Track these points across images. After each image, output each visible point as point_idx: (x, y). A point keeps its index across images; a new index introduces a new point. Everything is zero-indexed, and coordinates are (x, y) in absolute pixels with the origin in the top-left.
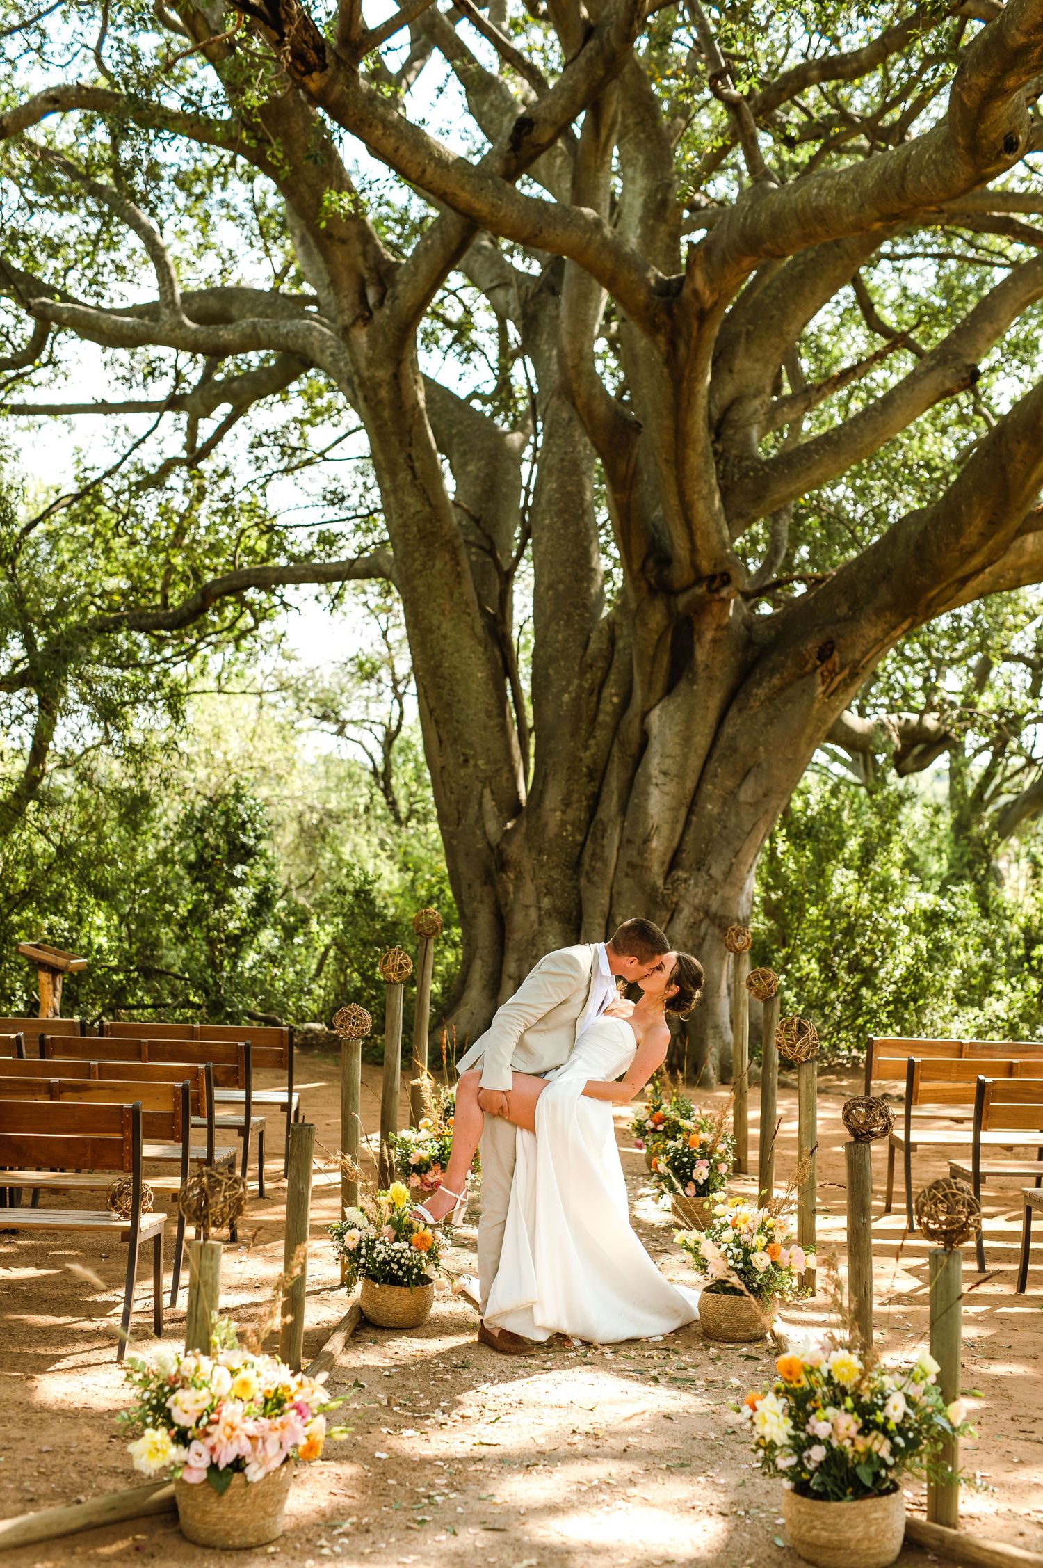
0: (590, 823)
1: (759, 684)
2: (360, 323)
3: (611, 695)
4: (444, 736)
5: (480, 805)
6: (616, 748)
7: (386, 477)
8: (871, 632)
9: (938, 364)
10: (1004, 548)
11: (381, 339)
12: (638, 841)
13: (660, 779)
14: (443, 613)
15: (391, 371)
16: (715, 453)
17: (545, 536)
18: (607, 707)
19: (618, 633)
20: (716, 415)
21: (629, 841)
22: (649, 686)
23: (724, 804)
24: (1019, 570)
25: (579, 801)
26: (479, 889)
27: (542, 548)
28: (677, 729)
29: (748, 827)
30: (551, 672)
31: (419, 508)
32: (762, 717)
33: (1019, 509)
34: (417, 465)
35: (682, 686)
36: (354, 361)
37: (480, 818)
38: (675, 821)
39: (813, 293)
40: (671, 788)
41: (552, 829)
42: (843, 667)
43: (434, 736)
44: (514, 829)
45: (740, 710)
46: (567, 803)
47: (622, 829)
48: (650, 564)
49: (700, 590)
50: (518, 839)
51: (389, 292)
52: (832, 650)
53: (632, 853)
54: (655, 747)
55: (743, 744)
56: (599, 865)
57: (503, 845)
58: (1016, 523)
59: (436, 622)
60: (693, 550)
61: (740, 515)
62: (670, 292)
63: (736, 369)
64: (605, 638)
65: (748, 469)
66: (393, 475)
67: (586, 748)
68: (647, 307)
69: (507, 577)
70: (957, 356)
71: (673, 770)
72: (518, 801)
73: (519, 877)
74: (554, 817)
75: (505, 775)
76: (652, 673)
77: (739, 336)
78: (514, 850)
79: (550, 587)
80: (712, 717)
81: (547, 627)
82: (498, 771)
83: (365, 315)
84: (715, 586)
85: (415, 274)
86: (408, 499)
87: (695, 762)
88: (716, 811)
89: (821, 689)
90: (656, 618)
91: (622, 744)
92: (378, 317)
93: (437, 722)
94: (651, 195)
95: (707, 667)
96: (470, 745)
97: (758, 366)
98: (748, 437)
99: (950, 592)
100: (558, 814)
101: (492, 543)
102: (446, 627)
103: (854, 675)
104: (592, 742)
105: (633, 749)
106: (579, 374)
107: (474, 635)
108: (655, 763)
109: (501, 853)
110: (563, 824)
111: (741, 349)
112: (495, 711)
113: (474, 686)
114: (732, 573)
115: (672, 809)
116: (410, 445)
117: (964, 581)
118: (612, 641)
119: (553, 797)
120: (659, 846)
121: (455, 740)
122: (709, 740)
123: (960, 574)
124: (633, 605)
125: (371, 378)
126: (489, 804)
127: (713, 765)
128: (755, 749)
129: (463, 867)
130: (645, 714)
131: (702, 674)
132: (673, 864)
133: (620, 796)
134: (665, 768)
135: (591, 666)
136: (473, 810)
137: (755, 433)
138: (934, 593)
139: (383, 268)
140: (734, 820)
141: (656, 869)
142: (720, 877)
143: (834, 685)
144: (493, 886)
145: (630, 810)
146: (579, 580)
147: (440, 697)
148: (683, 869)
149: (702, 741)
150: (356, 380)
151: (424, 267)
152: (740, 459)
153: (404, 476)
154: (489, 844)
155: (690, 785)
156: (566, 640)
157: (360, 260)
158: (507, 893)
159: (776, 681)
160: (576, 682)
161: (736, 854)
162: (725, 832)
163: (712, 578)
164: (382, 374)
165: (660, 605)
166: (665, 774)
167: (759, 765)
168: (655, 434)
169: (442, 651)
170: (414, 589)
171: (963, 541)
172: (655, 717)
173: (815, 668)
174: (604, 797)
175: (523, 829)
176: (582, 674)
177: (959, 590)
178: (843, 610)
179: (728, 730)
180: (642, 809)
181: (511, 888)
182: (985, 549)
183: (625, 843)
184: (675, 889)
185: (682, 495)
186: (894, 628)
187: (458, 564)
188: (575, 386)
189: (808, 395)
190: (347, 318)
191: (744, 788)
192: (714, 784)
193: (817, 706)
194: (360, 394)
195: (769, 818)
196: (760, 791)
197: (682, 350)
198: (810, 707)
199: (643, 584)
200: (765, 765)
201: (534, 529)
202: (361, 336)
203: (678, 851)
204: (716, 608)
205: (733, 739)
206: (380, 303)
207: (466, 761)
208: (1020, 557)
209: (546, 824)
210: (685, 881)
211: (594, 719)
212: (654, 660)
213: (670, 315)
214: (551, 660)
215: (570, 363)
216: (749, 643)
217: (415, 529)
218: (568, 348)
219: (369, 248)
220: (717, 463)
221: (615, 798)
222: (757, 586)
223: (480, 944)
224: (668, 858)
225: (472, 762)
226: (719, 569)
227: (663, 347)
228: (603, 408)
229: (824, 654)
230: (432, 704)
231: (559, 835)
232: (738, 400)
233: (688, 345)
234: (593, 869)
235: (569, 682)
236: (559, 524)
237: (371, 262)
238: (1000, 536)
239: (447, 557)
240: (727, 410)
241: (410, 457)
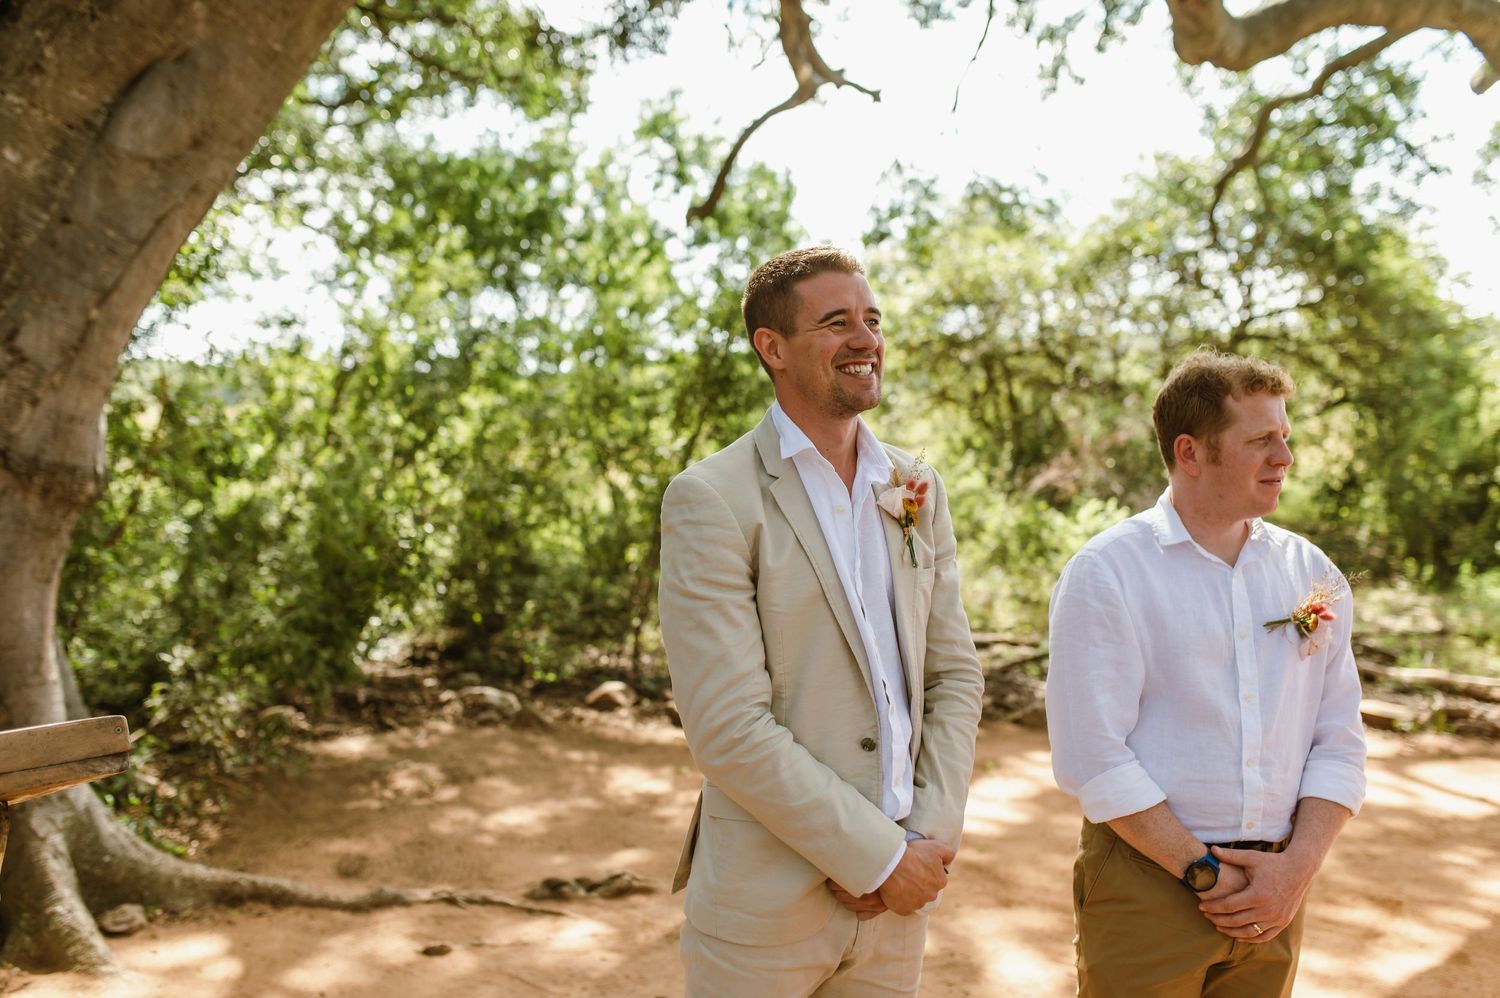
23: (62, 152)
29: (140, 226)
88: (31, 169)
140: (95, 200)
142: (51, 360)
161: (104, 296)
162: (62, 234)
167: (183, 57)
191: (131, 115)
192: (27, 91)
196: (185, 131)
200: (204, 59)
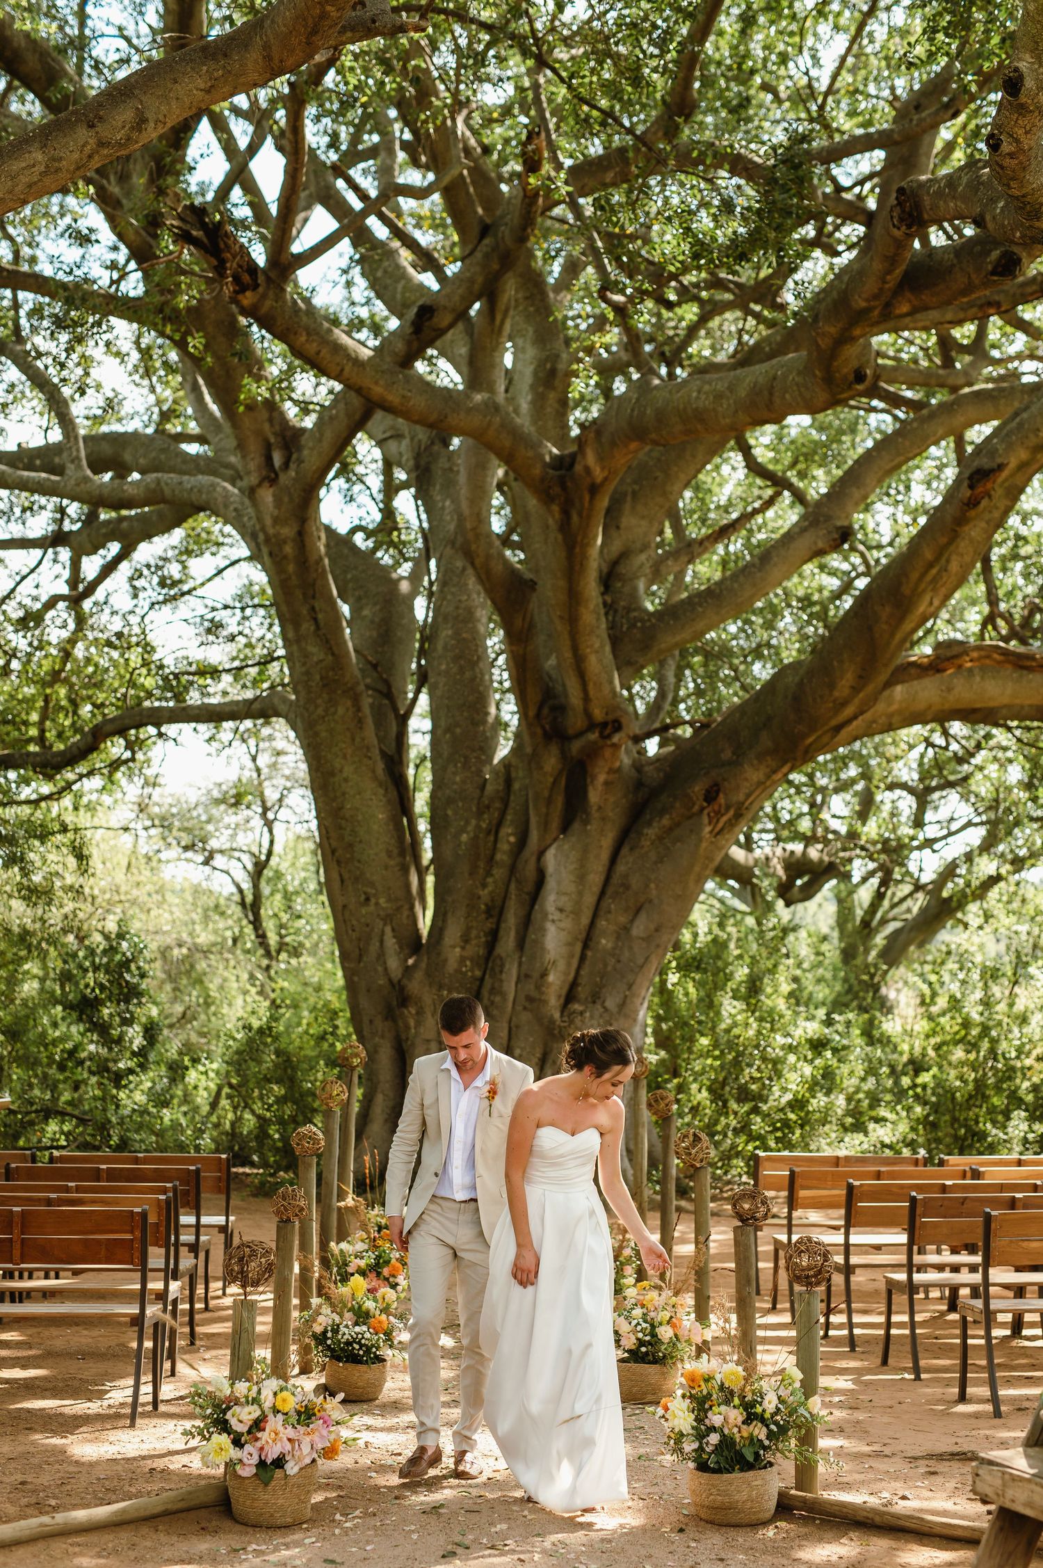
0: (489, 959)
1: (649, 824)
2: (266, 484)
3: (508, 835)
4: (346, 876)
5: (382, 942)
6: (513, 886)
7: (290, 628)
8: (753, 774)
9: (811, 525)
10: (875, 698)
11: (286, 499)
12: (536, 975)
13: (557, 915)
14: (345, 757)
15: (296, 529)
16: (605, 604)
17: (442, 680)
18: (504, 846)
19: (513, 775)
20: (605, 570)
21: (527, 976)
22: (545, 826)
24: (891, 716)
25: (478, 937)
26: (380, 1024)
27: (439, 693)
28: (572, 867)
30: (450, 812)
31: (322, 656)
32: (653, 856)
33: (886, 665)
34: (320, 616)
35: (576, 826)
36: (259, 519)
37: (381, 955)
38: (571, 956)
39: (694, 456)
40: (567, 923)
41: (452, 965)
42: (728, 808)
43: (335, 876)
44: (415, 965)
45: (631, 849)
46: (466, 939)
47: (520, 964)
48: (545, 711)
49: (593, 736)
50: (419, 975)
51: (295, 456)
52: (718, 792)
53: (530, 987)
54: (551, 884)
55: (635, 882)
56: (497, 999)
57: (405, 981)
58: (883, 677)
59: (338, 766)
60: (586, 699)
61: (629, 663)
62: (564, 464)
63: (623, 525)
64: (501, 780)
65: (636, 620)
66: (297, 625)
67: (484, 886)
68: (542, 480)
69: (404, 719)
70: (828, 518)
71: (569, 907)
72: (419, 937)
73: (420, 1013)
74: (453, 953)
75: (406, 913)
76: (547, 815)
77: (625, 494)
78: (415, 986)
79: (448, 730)
80: (605, 856)
81: (444, 769)
82: (398, 909)
83: (271, 476)
84: (607, 731)
85: (320, 440)
86: (312, 649)
87: (590, 899)
89: (708, 829)
90: (551, 762)
91: (518, 881)
92: (284, 479)
93: (338, 862)
94: (541, 364)
95: (600, 808)
96: (372, 884)
97: (644, 523)
98: (635, 589)
99: (825, 739)
100: (458, 950)
101: (389, 686)
102: (348, 770)
103: (738, 816)
104: (490, 880)
105: (530, 887)
106: (477, 536)
107: (375, 778)
108: (551, 900)
109: (402, 989)
110: (462, 960)
111: (627, 506)
112: (396, 851)
113: (375, 827)
114: (624, 721)
115: (569, 944)
116: (314, 597)
117: (838, 729)
118: (508, 782)
119: (453, 934)
120: (556, 980)
121: (357, 879)
122: (603, 878)
123: (834, 722)
124: (529, 750)
125: (276, 535)
126: (390, 941)
127: (607, 901)
128: (647, 886)
129: (364, 1002)
130: (541, 853)
131: (595, 813)
132: (570, 997)
133: (517, 932)
134: (560, 904)
135: (488, 807)
136: (374, 947)
137: (641, 585)
138: (810, 740)
139: (289, 433)
141: (553, 1002)
143: (720, 825)
144: (394, 1021)
145: (527, 946)
146: (475, 724)
147: (341, 838)
148: (578, 1001)
149: (595, 879)
150: (261, 537)
151: (328, 435)
152: (628, 610)
153: (307, 627)
154: (390, 981)
155: (585, 921)
156: (463, 782)
157: (267, 426)
158: (407, 1027)
159: (666, 821)
160: (473, 822)
163: (604, 725)
164: (288, 531)
165: (554, 750)
166: (561, 910)
168: (550, 590)
169: (344, 794)
170: (316, 734)
171: (836, 694)
172: (550, 856)
173: (702, 809)
174: (501, 933)
175: (423, 965)
176: (479, 814)
177: (833, 737)
178: (727, 755)
179: (621, 868)
180: (539, 944)
181: (412, 1023)
182: (856, 701)
183: (523, 977)
184: (571, 1022)
185: (575, 648)
186: (775, 772)
187: (359, 710)
188: (473, 547)
189: (690, 550)
190: (253, 479)
193: (704, 845)
194: (265, 550)
195: (660, 951)
197: (575, 518)
198: (697, 846)
199: (539, 731)
201: (430, 674)
202: (267, 496)
203: (574, 985)
204: (608, 752)
205: (626, 876)
206: (286, 465)
207: (368, 899)
208: (889, 705)
209: (446, 960)
210: (581, 1013)
211: (491, 859)
212: (549, 801)
213: (564, 487)
214: (450, 801)
215: (468, 526)
216: (639, 784)
217: (318, 677)
218: (466, 510)
219: (275, 414)
220: (606, 614)
221: (513, 934)
222: (645, 730)
223: (382, 1078)
224: (564, 992)
225: (373, 901)
226: (610, 718)
227: (557, 516)
228: (500, 567)
229: (710, 796)
230: (334, 844)
231: (458, 971)
232: (624, 555)
233: (580, 515)
234: (492, 1003)
235: (467, 822)
236: (455, 670)
237: (277, 428)
238: (870, 688)
239: (349, 703)
240: (615, 563)
241: (313, 608)
